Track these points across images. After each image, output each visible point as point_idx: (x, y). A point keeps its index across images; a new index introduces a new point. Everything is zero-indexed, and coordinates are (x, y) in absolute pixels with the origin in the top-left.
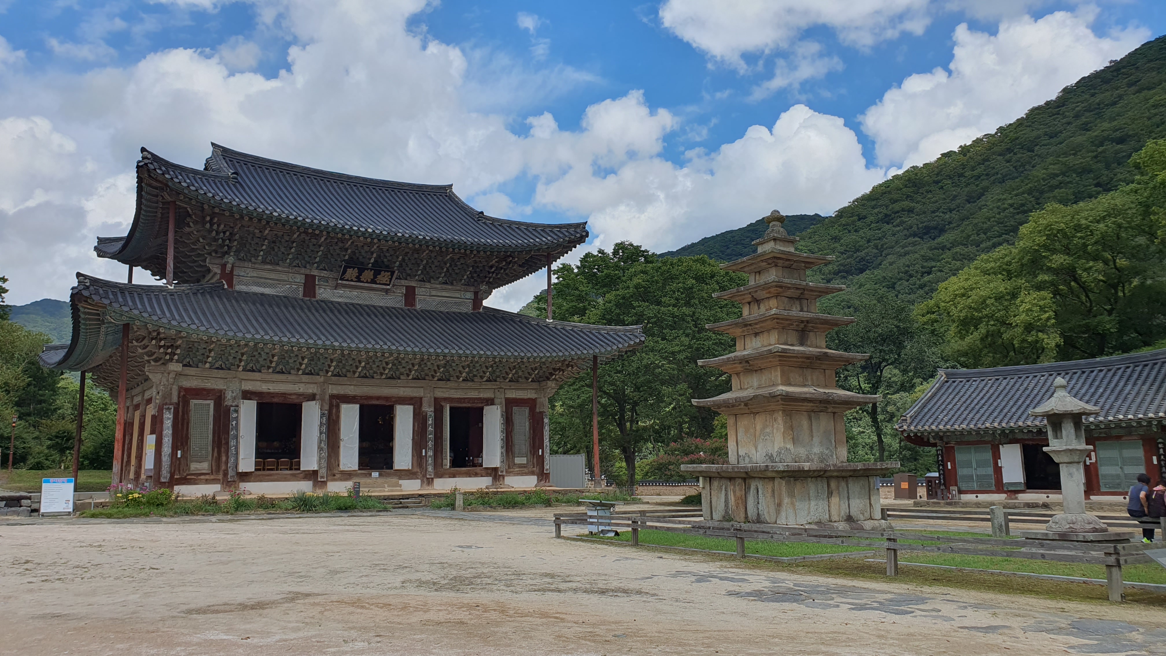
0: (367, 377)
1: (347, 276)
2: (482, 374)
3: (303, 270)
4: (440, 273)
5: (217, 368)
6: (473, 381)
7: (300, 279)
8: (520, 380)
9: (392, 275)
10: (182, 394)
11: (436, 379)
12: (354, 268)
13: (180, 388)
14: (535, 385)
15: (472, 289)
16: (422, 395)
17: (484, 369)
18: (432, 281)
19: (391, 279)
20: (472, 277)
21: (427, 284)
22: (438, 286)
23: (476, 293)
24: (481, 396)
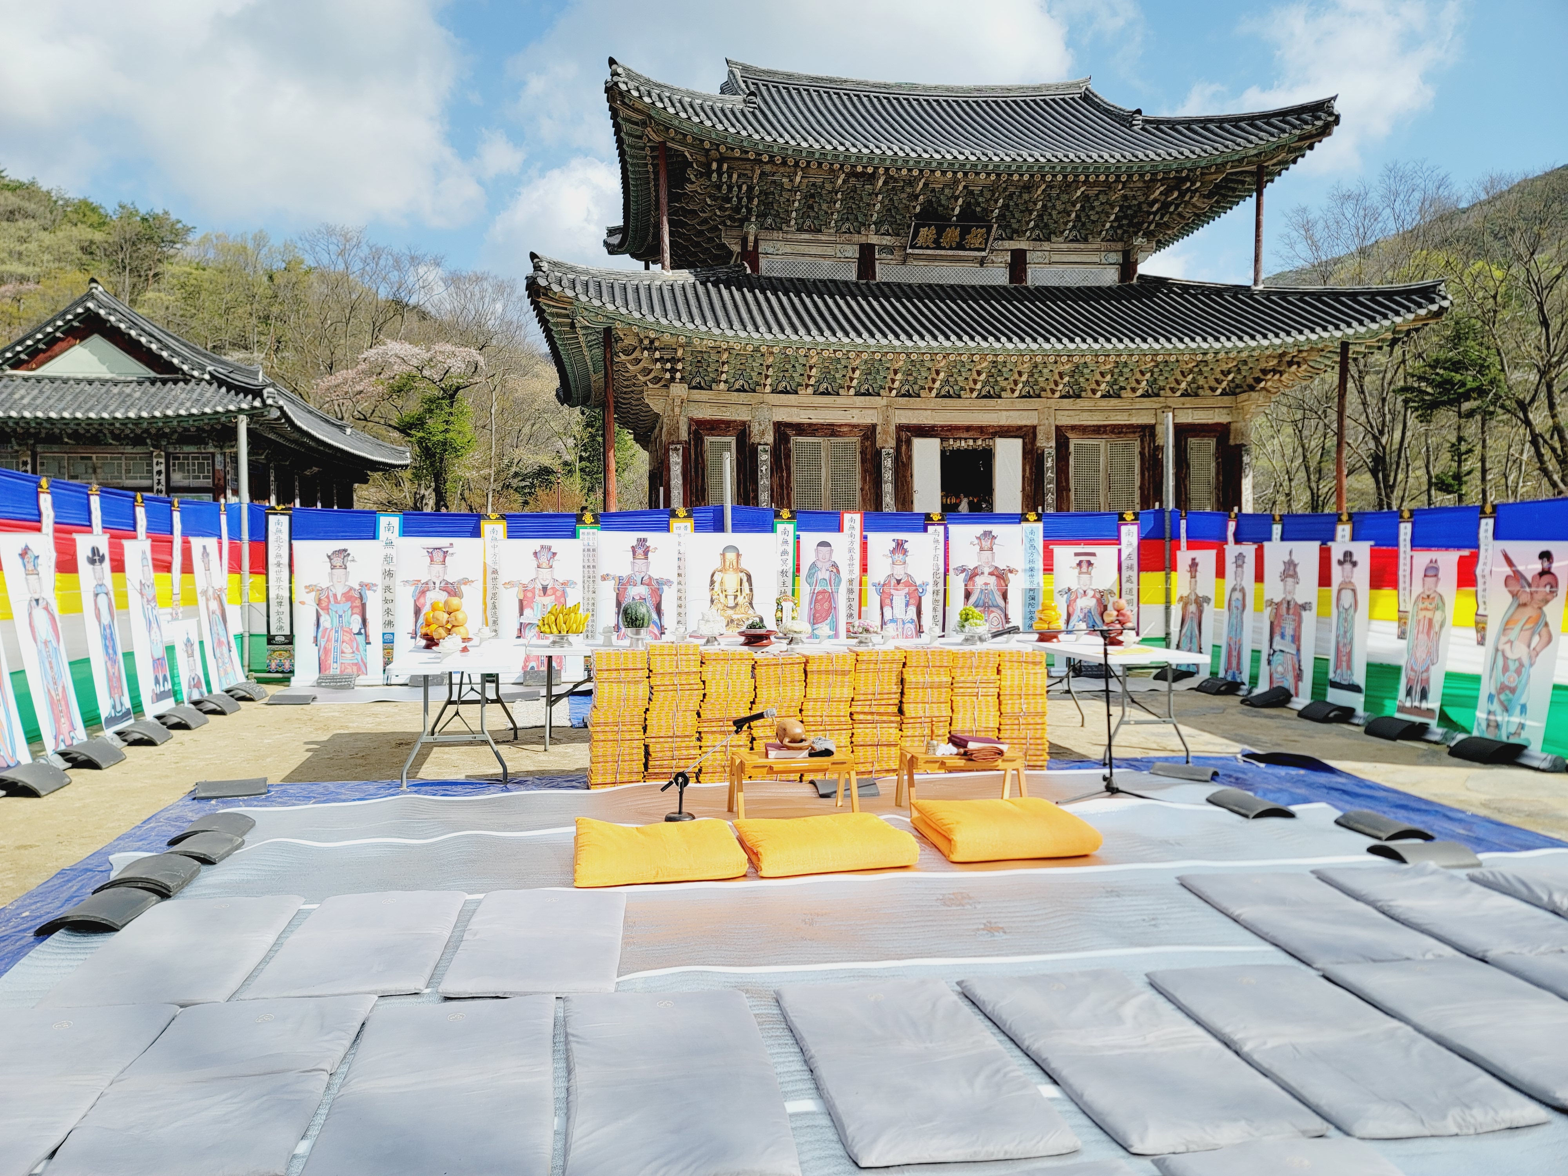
0: (950, 396)
1: (920, 241)
2: (1134, 385)
3: (856, 238)
4: (1066, 224)
5: (738, 390)
6: (1119, 396)
7: (853, 252)
8: (1200, 392)
9: (989, 232)
10: (693, 428)
11: (1057, 395)
12: (930, 226)
13: (691, 420)
14: (1227, 400)
15: (1120, 246)
16: (1035, 422)
17: (1138, 376)
18: (1054, 238)
19: (987, 240)
20: (1120, 226)
21: (1046, 244)
22: (1064, 246)
23: (1126, 254)
24: (1134, 421)
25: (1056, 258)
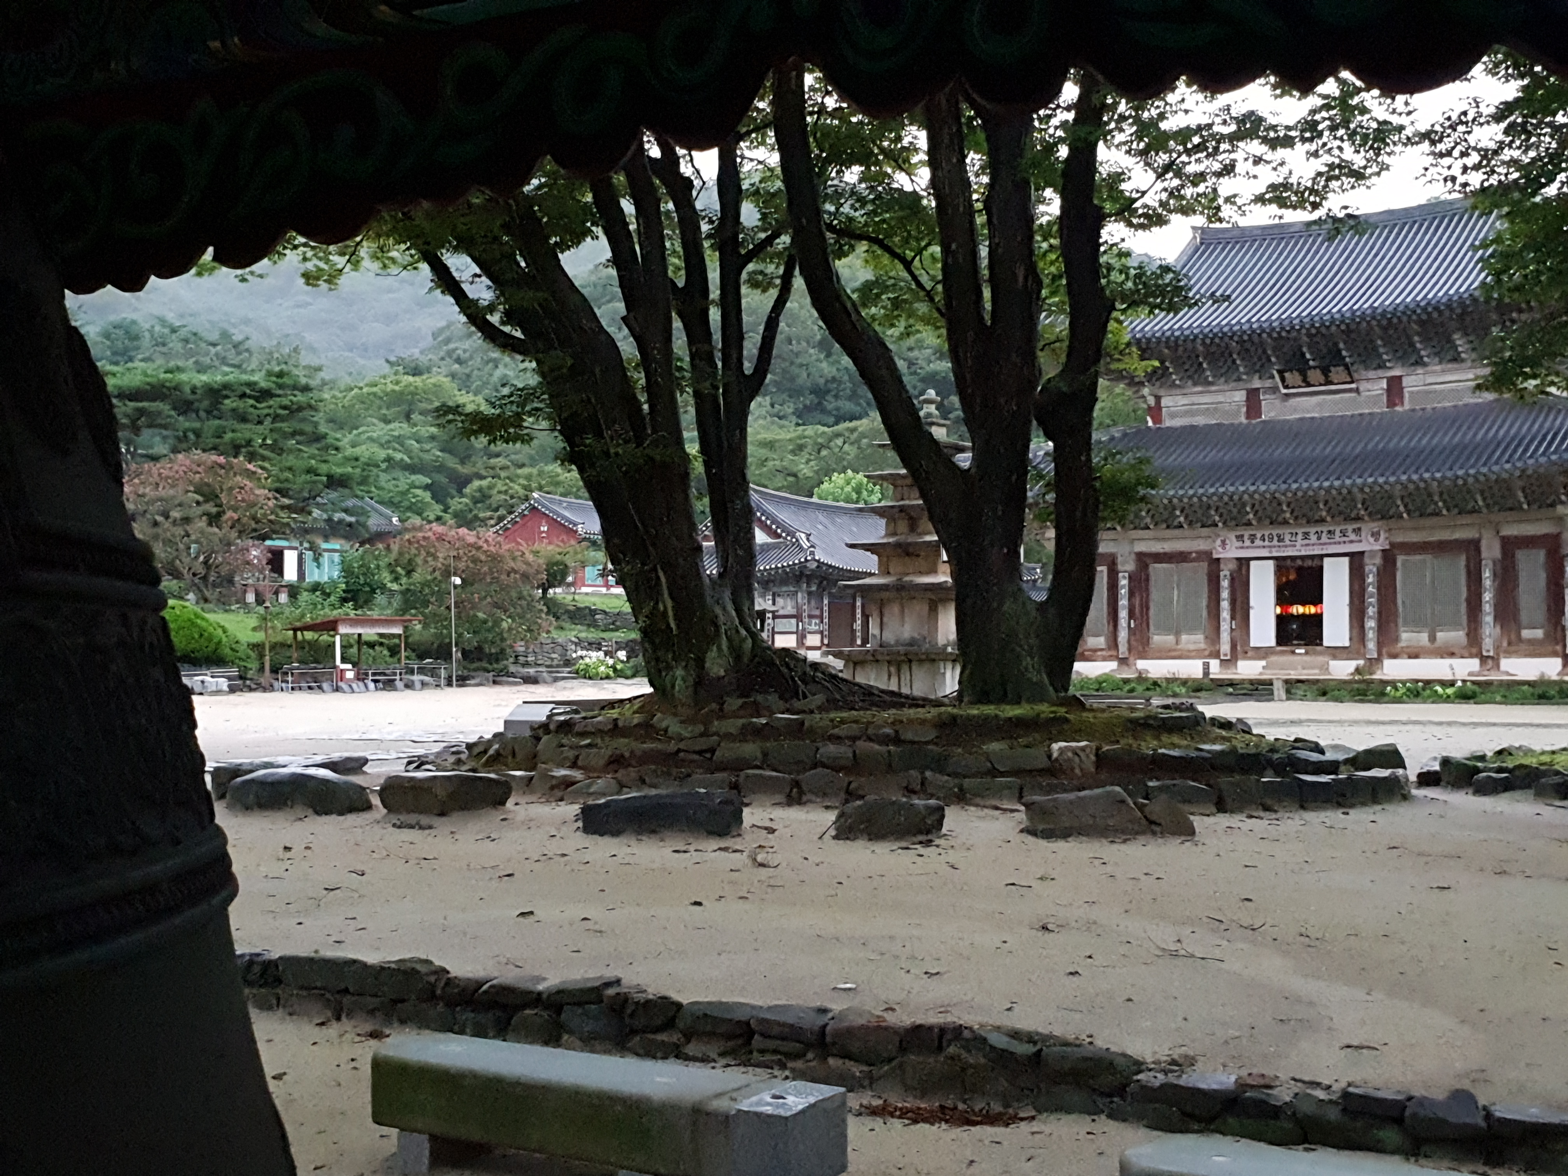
1: (1290, 382)
3: (1244, 384)
7: (1239, 396)
9: (1351, 369)
12: (1291, 371)
18: (1428, 362)
19: (1350, 374)
21: (1417, 368)
22: (1438, 368)
24: (1457, 536)
25: (1430, 380)
